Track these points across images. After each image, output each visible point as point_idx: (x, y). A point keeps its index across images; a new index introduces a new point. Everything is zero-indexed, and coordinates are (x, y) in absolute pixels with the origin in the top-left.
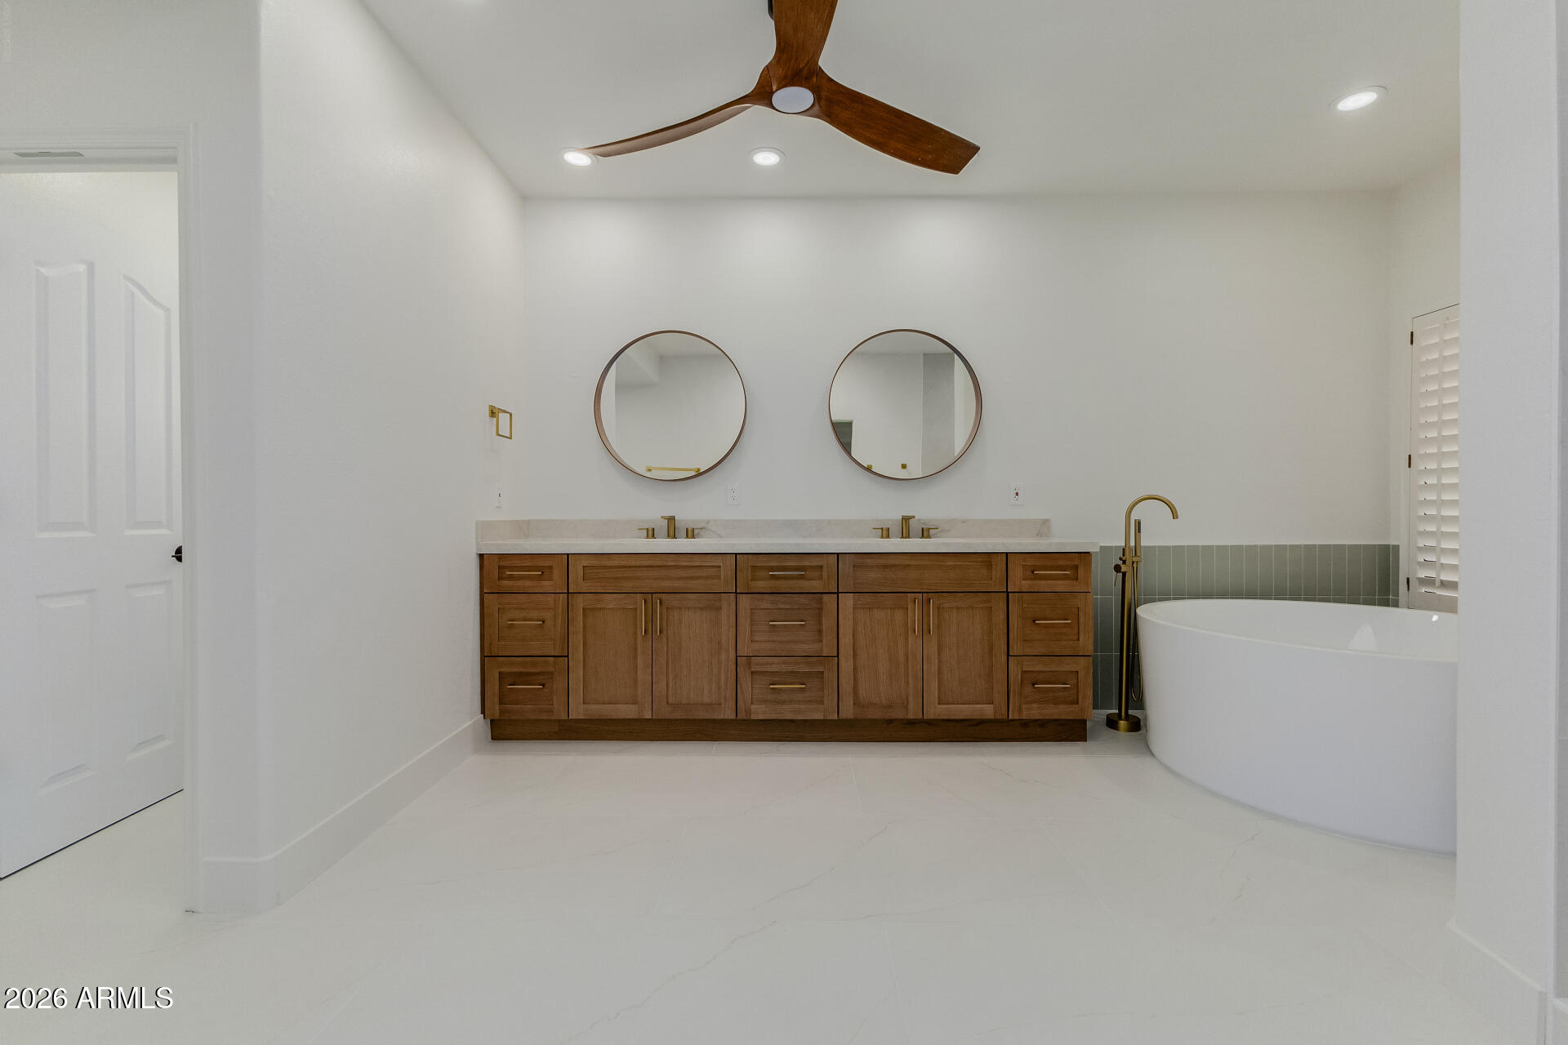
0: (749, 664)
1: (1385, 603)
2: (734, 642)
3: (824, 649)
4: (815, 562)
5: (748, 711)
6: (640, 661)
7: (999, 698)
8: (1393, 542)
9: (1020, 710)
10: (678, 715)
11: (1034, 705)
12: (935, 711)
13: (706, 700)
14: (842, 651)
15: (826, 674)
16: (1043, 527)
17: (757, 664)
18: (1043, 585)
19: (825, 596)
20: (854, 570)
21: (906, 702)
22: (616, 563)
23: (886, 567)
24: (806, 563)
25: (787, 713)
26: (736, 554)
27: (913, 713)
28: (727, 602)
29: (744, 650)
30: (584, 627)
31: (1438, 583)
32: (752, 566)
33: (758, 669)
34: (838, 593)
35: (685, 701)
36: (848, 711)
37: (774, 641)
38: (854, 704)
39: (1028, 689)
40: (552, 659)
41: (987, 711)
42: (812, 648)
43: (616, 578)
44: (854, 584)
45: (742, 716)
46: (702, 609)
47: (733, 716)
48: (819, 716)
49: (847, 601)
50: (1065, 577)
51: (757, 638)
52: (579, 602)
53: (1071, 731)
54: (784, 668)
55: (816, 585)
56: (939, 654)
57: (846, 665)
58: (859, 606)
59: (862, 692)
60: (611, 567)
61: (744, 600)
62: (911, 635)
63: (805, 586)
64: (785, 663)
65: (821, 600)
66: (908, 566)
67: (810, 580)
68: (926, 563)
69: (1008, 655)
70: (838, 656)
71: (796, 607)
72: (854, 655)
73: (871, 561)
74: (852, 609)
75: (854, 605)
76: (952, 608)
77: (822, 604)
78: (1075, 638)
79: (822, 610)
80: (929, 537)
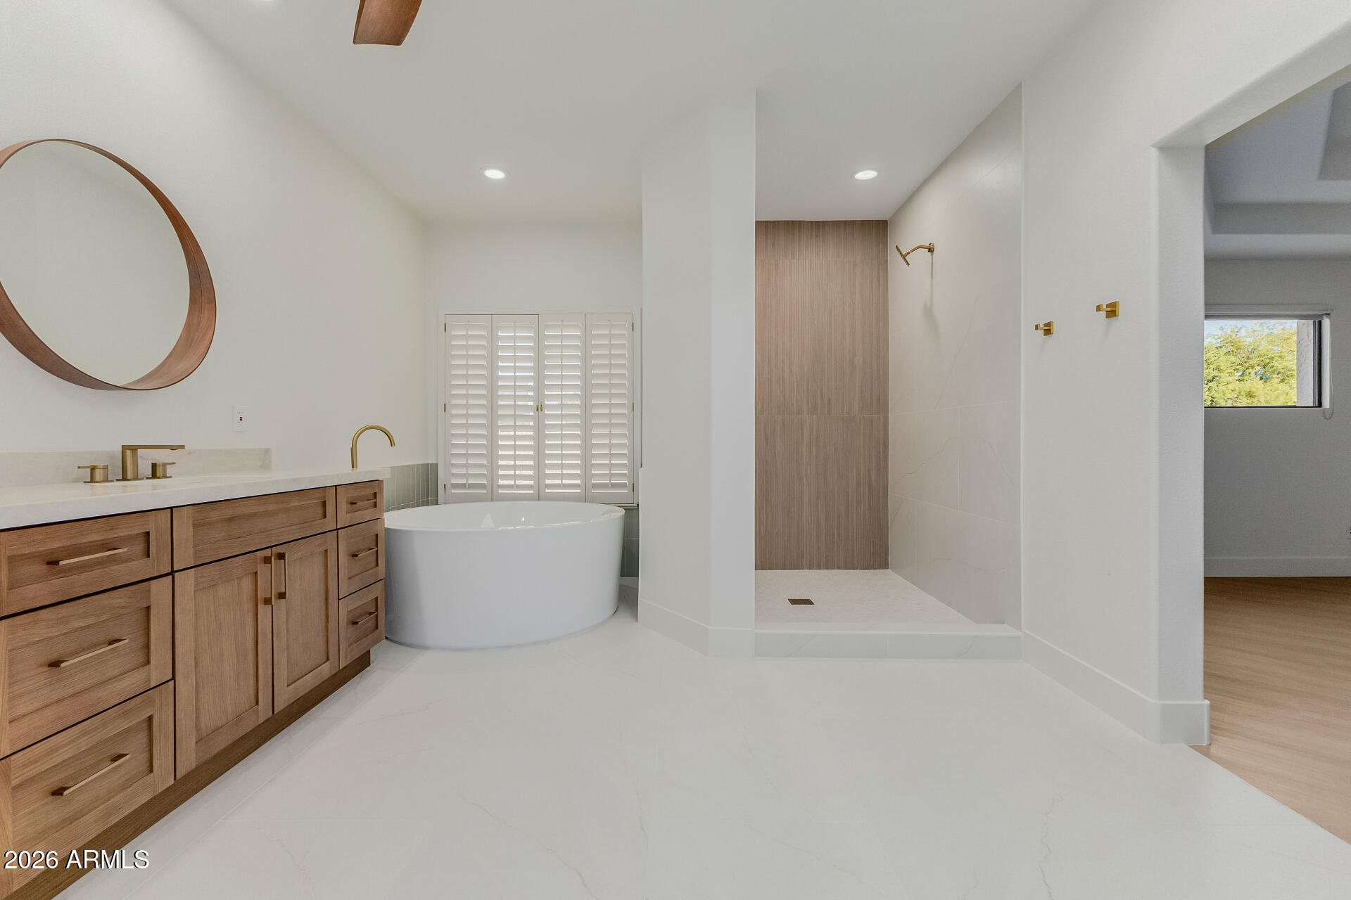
0: (9, 772)
3: (152, 676)
4: (134, 529)
7: (332, 651)
9: (346, 658)
11: (355, 645)
12: (285, 699)
14: (180, 667)
15: (155, 719)
16: (264, 460)
17: (25, 765)
18: (359, 516)
19: (153, 583)
20: (194, 531)
21: (255, 703)
23: (230, 520)
24: (121, 533)
27: (263, 714)
31: (467, 486)
32: (9, 558)
33: (26, 775)
36: (188, 760)
37: (61, 700)
38: (197, 742)
39: (351, 628)
41: (322, 674)
42: (132, 682)
44: (195, 553)
48: (146, 798)
49: (186, 581)
51: (22, 710)
54: (85, 743)
55: (140, 568)
56: (288, 621)
57: (185, 686)
58: (202, 586)
59: (205, 719)
62: (261, 607)
63: (122, 573)
64: (84, 733)
65: (149, 591)
66: (253, 515)
67: (128, 560)
68: (271, 507)
69: (339, 600)
70: (173, 678)
71: (104, 618)
72: (196, 666)
73: (215, 515)
74: (193, 593)
75: (196, 585)
76: (295, 560)
77: (149, 598)
78: (374, 564)
79: (148, 608)
80: (165, 476)
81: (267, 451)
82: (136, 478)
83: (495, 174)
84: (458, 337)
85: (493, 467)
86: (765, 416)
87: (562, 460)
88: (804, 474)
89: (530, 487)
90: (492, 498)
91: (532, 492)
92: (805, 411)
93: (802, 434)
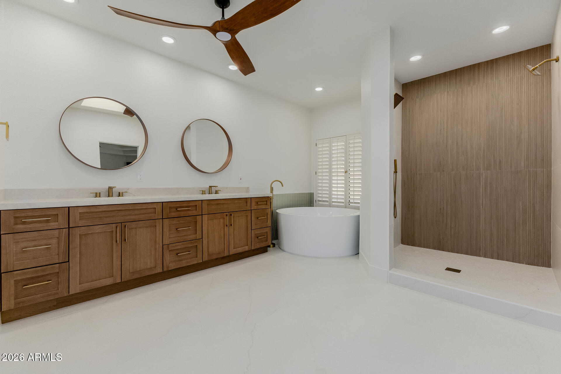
0: (168, 248)
1: (311, 206)
2: (162, 239)
3: (197, 237)
4: (194, 204)
5: (168, 267)
6: (114, 255)
7: (249, 243)
8: (312, 192)
9: (254, 246)
10: (136, 276)
11: (258, 244)
12: (233, 251)
13: (149, 267)
14: (204, 236)
15: (198, 246)
16: (247, 189)
17: (172, 247)
18: (260, 207)
19: (197, 216)
20: (207, 206)
21: (224, 251)
22: (100, 210)
23: (217, 204)
24: (190, 204)
25: (184, 264)
26: (162, 202)
27: (226, 254)
28: (159, 224)
29: (166, 242)
30: (80, 244)
31: (322, 201)
32: (169, 207)
33: (172, 249)
34: (202, 215)
35: (138, 270)
36: (206, 258)
37: (178, 236)
38: (208, 255)
39: (256, 239)
40: (58, 265)
41: (246, 248)
42: (192, 237)
43: (101, 217)
44: (207, 211)
45: (165, 269)
46: (147, 227)
47: (161, 271)
48: (195, 262)
49: (205, 217)
50: (265, 204)
51: (171, 236)
52: (77, 232)
53: (263, 250)
54: (183, 246)
55: (194, 213)
56: (234, 232)
57: (205, 241)
58: (209, 219)
59: (210, 250)
60: (96, 212)
61: (166, 222)
62: (226, 227)
63: (191, 213)
64: (183, 244)
65: (196, 218)
66: (224, 203)
67: (192, 211)
68: (229, 202)
69: (252, 230)
70: (202, 238)
71: (187, 222)
72: (208, 237)
73: (213, 202)
74: (207, 220)
75: (208, 219)
76: (237, 216)
77: (196, 219)
78: (266, 222)
79: (197, 222)
80: (218, 193)
81: (248, 188)
82: (211, 194)
83: (319, 89)
84: (320, 147)
85: (330, 194)
86: (454, 172)
87: (354, 193)
88: (481, 203)
89: (343, 203)
90: (330, 206)
91: (343, 204)
92: (481, 168)
93: (480, 181)
